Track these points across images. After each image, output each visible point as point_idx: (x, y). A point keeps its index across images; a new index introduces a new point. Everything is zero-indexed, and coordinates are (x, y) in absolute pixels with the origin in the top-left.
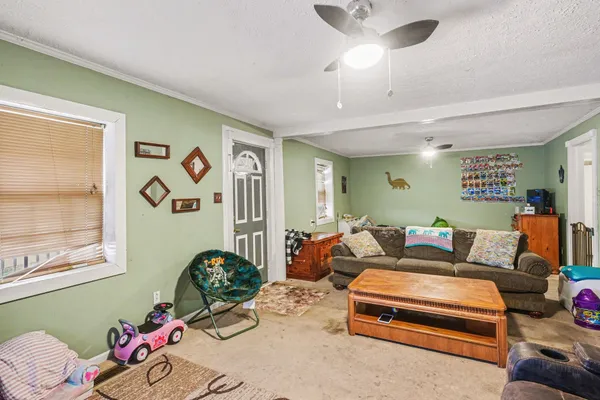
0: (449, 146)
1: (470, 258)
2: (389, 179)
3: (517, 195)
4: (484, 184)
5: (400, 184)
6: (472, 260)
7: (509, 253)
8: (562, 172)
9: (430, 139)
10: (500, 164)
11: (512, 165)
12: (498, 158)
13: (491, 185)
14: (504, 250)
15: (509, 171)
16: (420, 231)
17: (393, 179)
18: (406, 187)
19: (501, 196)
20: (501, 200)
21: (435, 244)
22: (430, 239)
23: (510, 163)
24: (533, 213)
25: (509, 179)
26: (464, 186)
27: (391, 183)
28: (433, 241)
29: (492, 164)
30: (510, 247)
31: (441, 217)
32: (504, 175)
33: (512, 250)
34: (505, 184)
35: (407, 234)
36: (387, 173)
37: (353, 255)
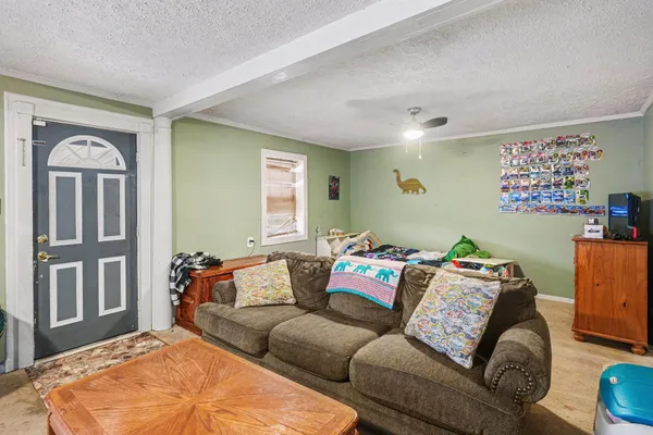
2: (398, 179)
3: (590, 204)
4: (535, 186)
5: (412, 186)
7: (467, 329)
9: (415, 112)
10: (564, 151)
11: (585, 153)
12: (560, 142)
13: (547, 186)
14: (459, 322)
15: (578, 163)
18: (421, 190)
19: (564, 204)
20: (564, 211)
23: (580, 150)
24: (600, 236)
25: (578, 176)
26: (505, 188)
27: (401, 185)
29: (550, 153)
30: (473, 317)
32: (569, 171)
33: (476, 325)
34: (570, 184)
36: (396, 171)
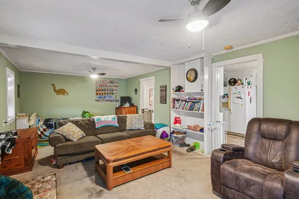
0: (104, 74)
1: (128, 128)
2: (54, 89)
3: (117, 99)
4: (105, 94)
5: (62, 92)
6: (128, 129)
8: (136, 90)
9: (94, 69)
10: (111, 85)
11: (116, 86)
12: (111, 82)
13: (108, 94)
15: (115, 88)
16: (103, 118)
17: (57, 89)
18: (66, 94)
19: (111, 99)
20: (111, 101)
21: (112, 124)
22: (109, 122)
23: (114, 85)
24: (129, 106)
25: (115, 92)
26: (97, 94)
27: (56, 91)
28: (111, 123)
29: (109, 85)
31: (85, 111)
32: (113, 90)
34: (113, 94)
35: (96, 121)
36: (53, 85)
37: (69, 140)
